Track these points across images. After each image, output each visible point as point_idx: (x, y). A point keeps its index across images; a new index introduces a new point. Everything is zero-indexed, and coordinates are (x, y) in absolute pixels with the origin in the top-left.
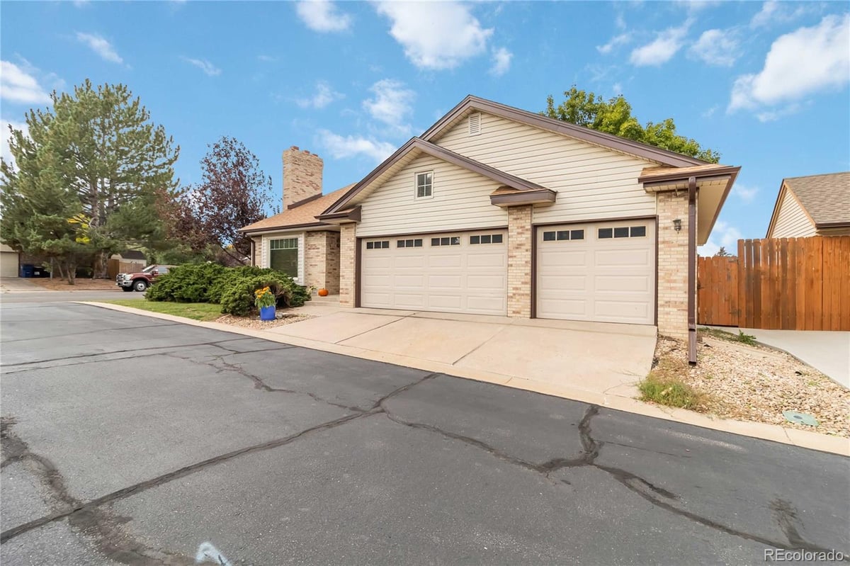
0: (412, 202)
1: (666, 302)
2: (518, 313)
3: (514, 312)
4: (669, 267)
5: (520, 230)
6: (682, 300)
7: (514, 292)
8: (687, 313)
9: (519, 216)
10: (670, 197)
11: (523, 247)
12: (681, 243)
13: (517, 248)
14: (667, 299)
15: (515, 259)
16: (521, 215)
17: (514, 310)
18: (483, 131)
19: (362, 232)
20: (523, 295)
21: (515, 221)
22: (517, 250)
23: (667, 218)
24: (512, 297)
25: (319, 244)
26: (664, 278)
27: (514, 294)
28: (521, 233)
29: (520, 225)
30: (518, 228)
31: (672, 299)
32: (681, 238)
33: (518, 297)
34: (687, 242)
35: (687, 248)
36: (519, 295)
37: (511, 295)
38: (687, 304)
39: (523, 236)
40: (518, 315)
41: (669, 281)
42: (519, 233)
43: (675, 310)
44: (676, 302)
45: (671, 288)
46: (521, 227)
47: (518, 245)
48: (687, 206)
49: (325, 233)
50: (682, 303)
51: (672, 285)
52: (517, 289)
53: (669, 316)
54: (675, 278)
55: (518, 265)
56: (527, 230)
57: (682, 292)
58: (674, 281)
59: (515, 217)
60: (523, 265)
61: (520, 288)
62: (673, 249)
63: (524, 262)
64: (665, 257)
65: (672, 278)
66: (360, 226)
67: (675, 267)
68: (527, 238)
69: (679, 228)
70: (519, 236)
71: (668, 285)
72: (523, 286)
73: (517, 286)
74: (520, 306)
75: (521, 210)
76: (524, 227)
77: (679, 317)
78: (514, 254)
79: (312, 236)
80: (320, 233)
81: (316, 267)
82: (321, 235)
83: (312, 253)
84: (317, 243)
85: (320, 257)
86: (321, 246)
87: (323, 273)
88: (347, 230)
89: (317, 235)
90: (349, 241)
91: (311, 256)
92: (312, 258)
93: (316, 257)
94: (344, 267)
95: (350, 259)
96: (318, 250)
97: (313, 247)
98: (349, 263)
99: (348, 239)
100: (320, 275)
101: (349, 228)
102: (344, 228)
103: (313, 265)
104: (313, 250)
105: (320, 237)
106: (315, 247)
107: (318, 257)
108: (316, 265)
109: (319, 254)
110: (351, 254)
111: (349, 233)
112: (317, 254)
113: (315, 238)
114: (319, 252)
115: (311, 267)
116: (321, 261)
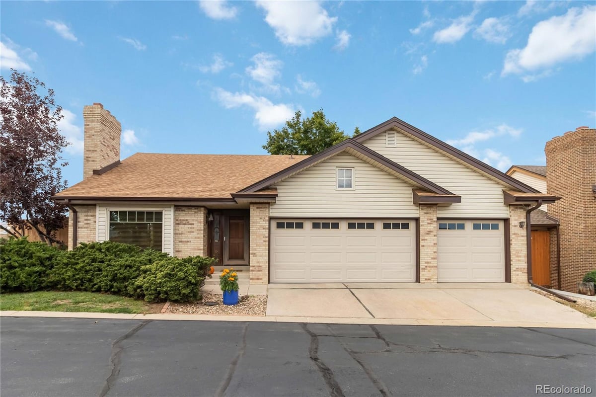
0: (334, 191)
1: (517, 269)
2: (429, 279)
3: (426, 279)
4: (517, 248)
5: (429, 221)
6: (524, 267)
7: (426, 265)
8: (527, 274)
9: (428, 212)
10: (517, 208)
11: (431, 233)
12: (522, 235)
13: (428, 234)
14: (517, 267)
15: (426, 241)
16: (430, 210)
17: (426, 277)
18: (399, 145)
19: (276, 212)
20: (432, 267)
21: (426, 215)
22: (427, 235)
23: (515, 220)
24: (424, 269)
25: (193, 220)
26: (515, 255)
27: (426, 267)
28: (430, 224)
29: (429, 218)
30: (428, 220)
31: (519, 267)
32: (523, 232)
33: (429, 269)
34: (526, 234)
35: (526, 238)
36: (430, 267)
37: (424, 267)
38: (527, 269)
39: (432, 225)
40: (429, 281)
41: (518, 256)
42: (428, 223)
43: (521, 273)
44: (521, 269)
45: (519, 260)
46: (430, 219)
47: (428, 231)
48: (525, 214)
49: (203, 209)
50: (524, 269)
51: (519, 258)
52: (428, 263)
53: (518, 277)
54: (520, 255)
55: (429, 246)
56: (434, 221)
57: (524, 262)
58: (520, 257)
59: (426, 211)
60: (432, 246)
61: (430, 262)
62: (519, 238)
63: (433, 244)
64: (515, 242)
65: (519, 255)
66: (275, 206)
67: (520, 248)
68: (434, 227)
69: (521, 226)
70: (429, 225)
71: (517, 258)
72: (432, 260)
73: (429, 261)
74: (430, 275)
75: (430, 207)
76: (432, 219)
77: (523, 277)
78: (426, 238)
79: (182, 211)
80: (195, 209)
81: (189, 243)
82: (196, 211)
83: (182, 228)
84: (190, 218)
85: (194, 234)
86: (196, 222)
87: (200, 250)
88: (259, 210)
89: (190, 210)
90: (262, 220)
91: (180, 232)
92: (181, 234)
93: (188, 234)
94: (255, 245)
95: (264, 237)
96: (192, 226)
97: (184, 222)
98: (262, 241)
99: (261, 218)
100: (195, 251)
101: (261, 208)
102: (255, 208)
103: (184, 242)
104: (184, 226)
105: (195, 212)
106: (187, 223)
107: (192, 234)
108: (188, 242)
109: (192, 230)
110: (264, 233)
111: (262, 212)
112: (189, 230)
113: (187, 212)
114: (193, 228)
115: (181, 243)
116: (196, 238)
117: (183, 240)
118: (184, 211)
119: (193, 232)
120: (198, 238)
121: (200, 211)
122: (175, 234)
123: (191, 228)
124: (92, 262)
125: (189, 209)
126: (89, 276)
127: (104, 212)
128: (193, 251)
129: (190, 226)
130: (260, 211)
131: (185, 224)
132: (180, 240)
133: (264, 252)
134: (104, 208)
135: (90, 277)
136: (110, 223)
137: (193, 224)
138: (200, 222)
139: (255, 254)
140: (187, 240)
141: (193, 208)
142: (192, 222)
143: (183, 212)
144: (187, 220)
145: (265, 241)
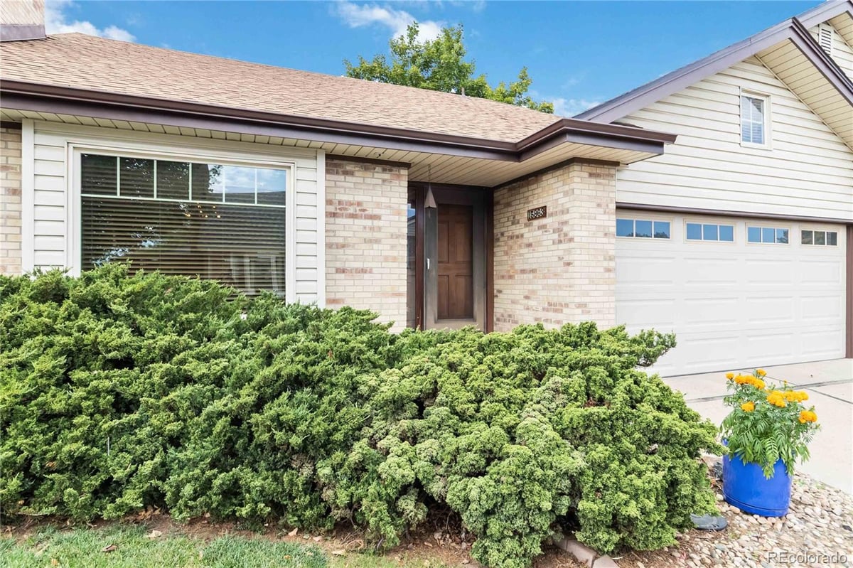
25: (379, 205)
79: (346, 173)
80: (384, 170)
81: (366, 276)
82: (387, 176)
83: (348, 228)
84: (369, 199)
85: (381, 247)
86: (388, 211)
87: (399, 295)
88: (593, 180)
89: (369, 174)
90: (601, 210)
91: (341, 241)
92: (343, 246)
93: (364, 246)
94: (587, 281)
95: (605, 260)
96: (376, 223)
97: (351, 210)
98: (602, 270)
99: (599, 205)
100: (384, 300)
101: (598, 176)
102: (586, 175)
103: (351, 271)
104: (350, 221)
105: (384, 181)
106: (361, 212)
107: (375, 246)
108: (363, 271)
109: (377, 235)
110: (606, 247)
111: (601, 187)
112: (368, 235)
113: (360, 180)
114: (380, 228)
115: (342, 276)
116: (386, 259)
117: (348, 265)
118: (351, 173)
119: (378, 241)
120: (394, 259)
121: (399, 176)
122: (329, 246)
123: (372, 229)
124: (71, 366)
125: (366, 169)
126: (71, 447)
127: (60, 154)
128: (378, 300)
129: (368, 223)
130: (598, 184)
131: (353, 216)
132: (339, 265)
133: (605, 299)
134: (59, 140)
135: (79, 448)
136: (83, 199)
137: (377, 217)
138: (399, 214)
139: (585, 305)
140: (359, 265)
141: (378, 169)
142: (376, 212)
143: (349, 178)
144: (359, 204)
145: (608, 270)
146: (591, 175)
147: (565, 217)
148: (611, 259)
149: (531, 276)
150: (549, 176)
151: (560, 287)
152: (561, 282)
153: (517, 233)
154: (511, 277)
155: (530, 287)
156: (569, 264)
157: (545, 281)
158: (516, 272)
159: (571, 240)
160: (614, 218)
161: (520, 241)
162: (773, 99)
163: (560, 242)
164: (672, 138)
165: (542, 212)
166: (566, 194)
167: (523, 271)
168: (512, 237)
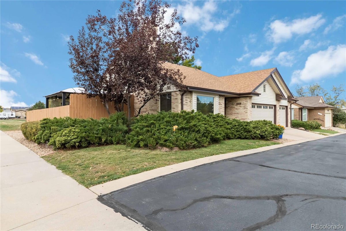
1: (289, 122)
4: (289, 116)
9: (278, 103)
71: (289, 119)
99: (250, 103)
110: (251, 109)
111: (250, 101)
134: (195, 94)
145: (251, 113)
146: (250, 99)
147: (246, 105)
148: (251, 112)
149: (237, 114)
150: (242, 98)
151: (245, 116)
152: (245, 115)
153: (233, 106)
154: (231, 114)
155: (237, 116)
156: (247, 112)
157: (241, 115)
158: (233, 113)
159: (247, 109)
160: (251, 105)
161: (234, 108)
162: (267, 85)
163: (245, 109)
164: (260, 94)
165: (240, 104)
166: (246, 101)
167: (235, 113)
168: (232, 107)
